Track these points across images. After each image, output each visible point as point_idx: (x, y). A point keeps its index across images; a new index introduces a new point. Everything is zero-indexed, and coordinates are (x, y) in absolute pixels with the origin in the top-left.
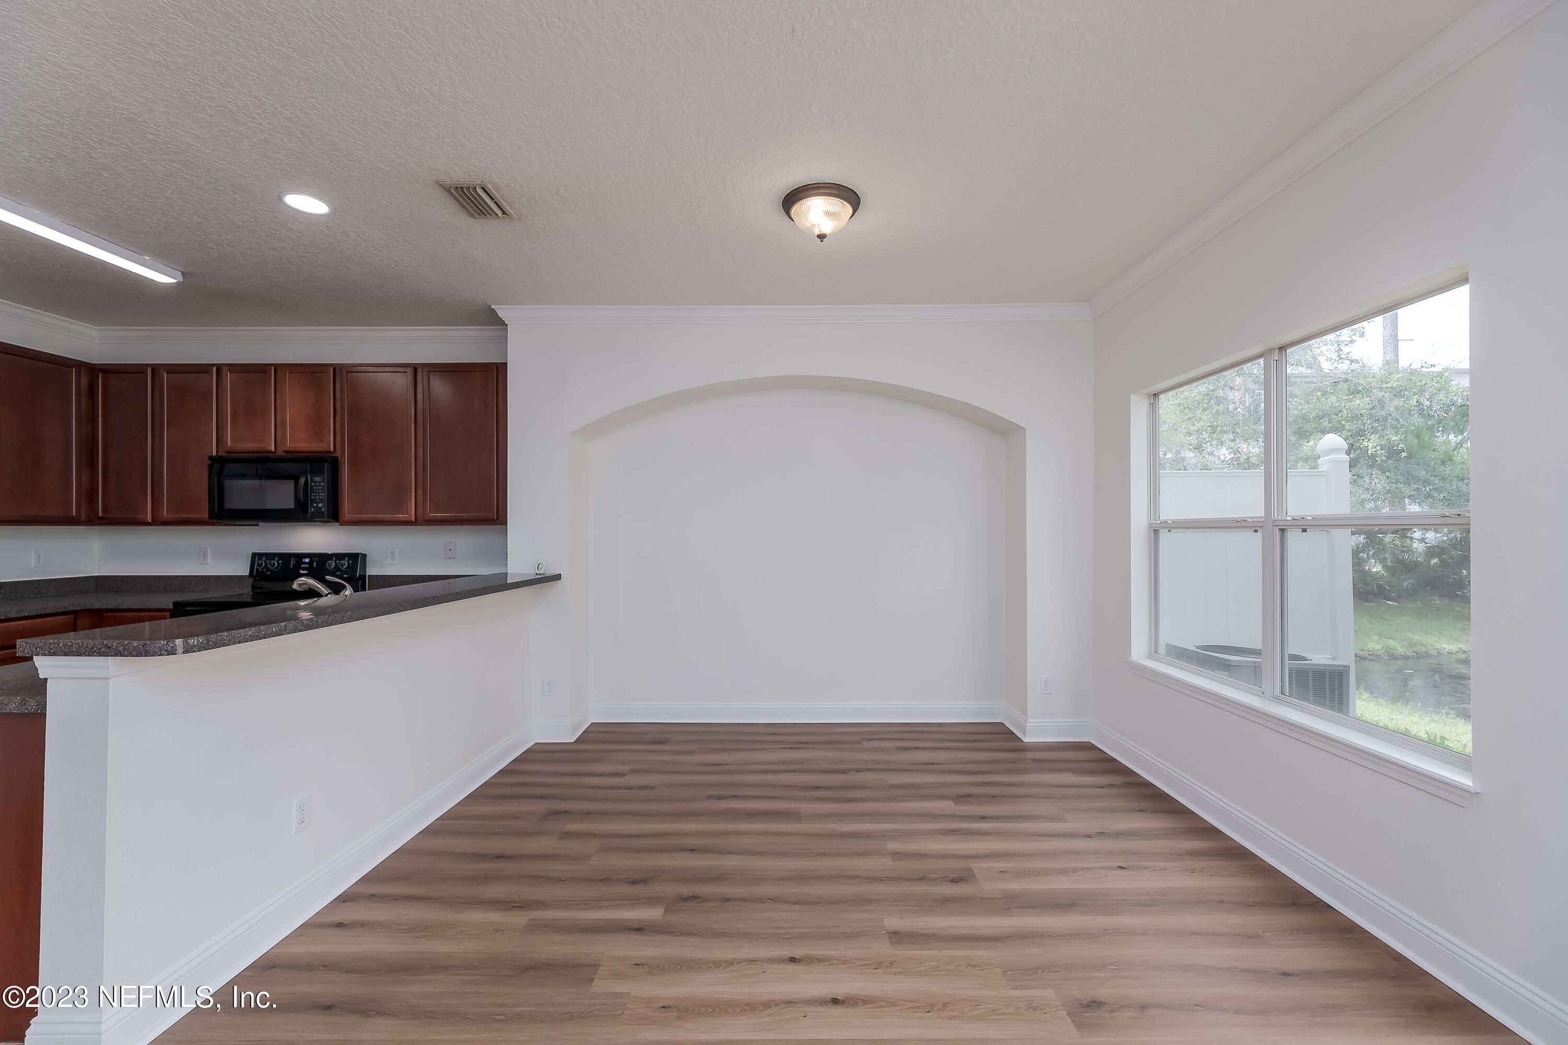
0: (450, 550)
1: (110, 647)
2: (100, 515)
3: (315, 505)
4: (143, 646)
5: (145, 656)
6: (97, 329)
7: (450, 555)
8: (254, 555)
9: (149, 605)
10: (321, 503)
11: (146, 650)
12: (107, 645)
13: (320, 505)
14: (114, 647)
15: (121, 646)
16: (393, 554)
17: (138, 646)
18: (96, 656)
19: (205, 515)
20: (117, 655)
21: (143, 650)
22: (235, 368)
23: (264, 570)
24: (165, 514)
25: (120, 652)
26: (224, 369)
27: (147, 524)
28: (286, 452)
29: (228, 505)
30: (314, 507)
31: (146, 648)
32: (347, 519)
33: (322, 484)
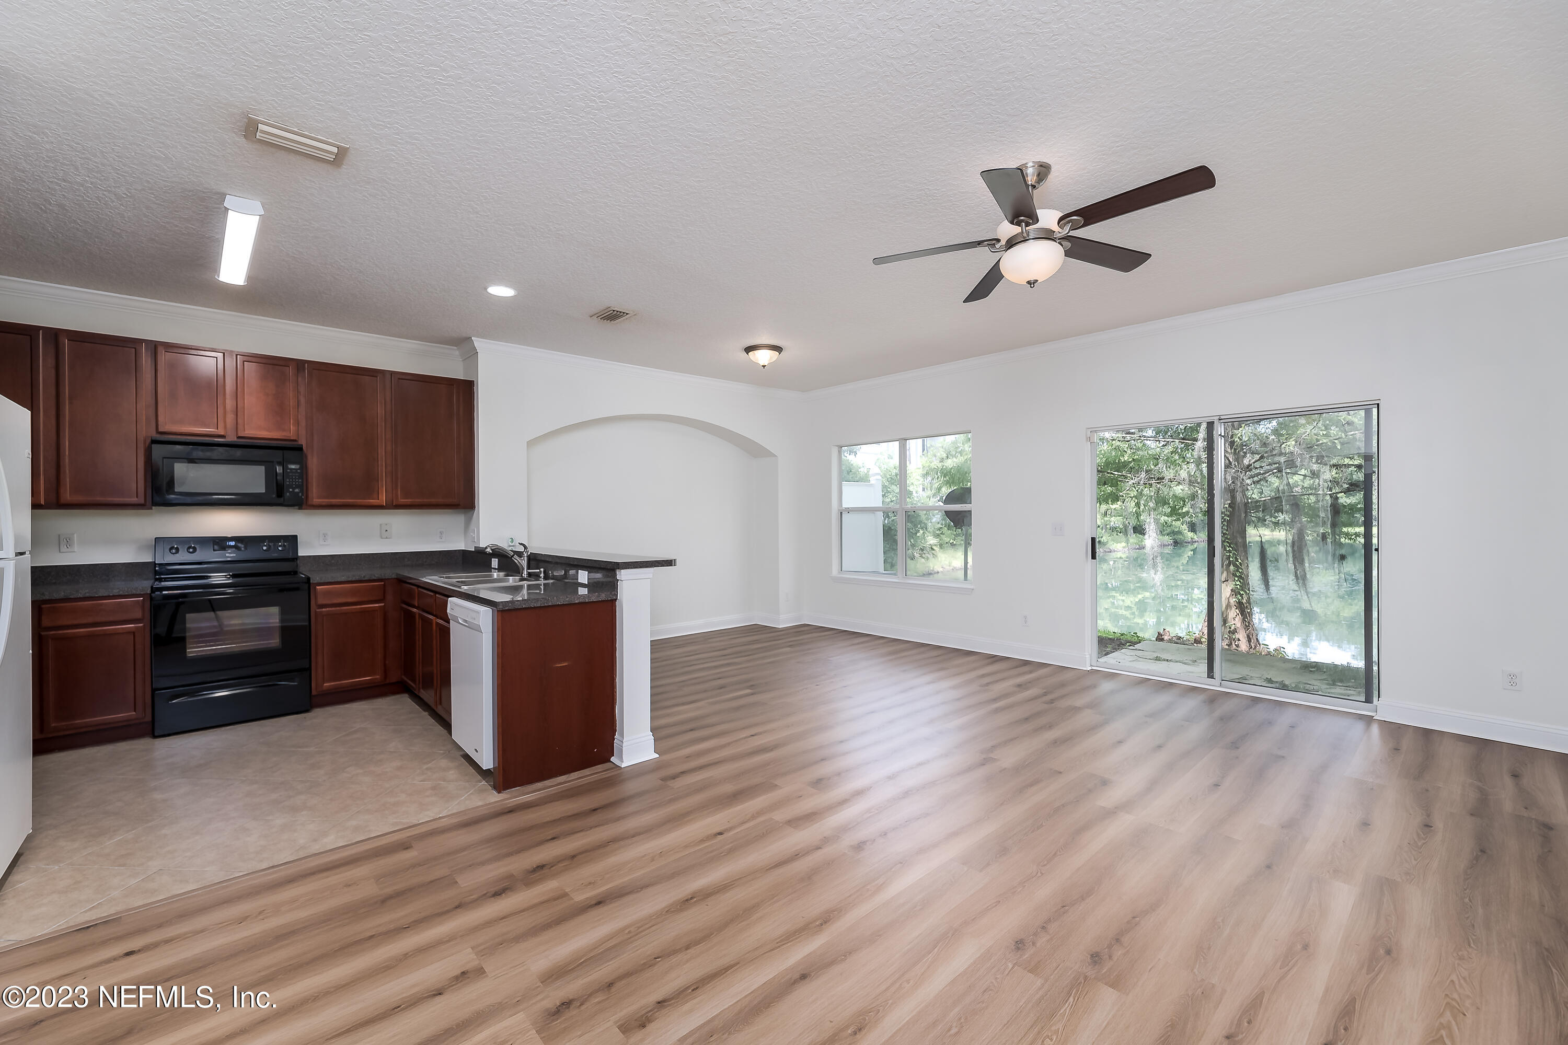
0: (387, 531)
3: (291, 490)
7: (385, 534)
8: (157, 540)
10: (297, 488)
13: (297, 490)
16: (325, 535)
24: (68, 496)
26: (159, 347)
28: (241, 438)
30: (290, 492)
32: (314, 503)
33: (299, 471)
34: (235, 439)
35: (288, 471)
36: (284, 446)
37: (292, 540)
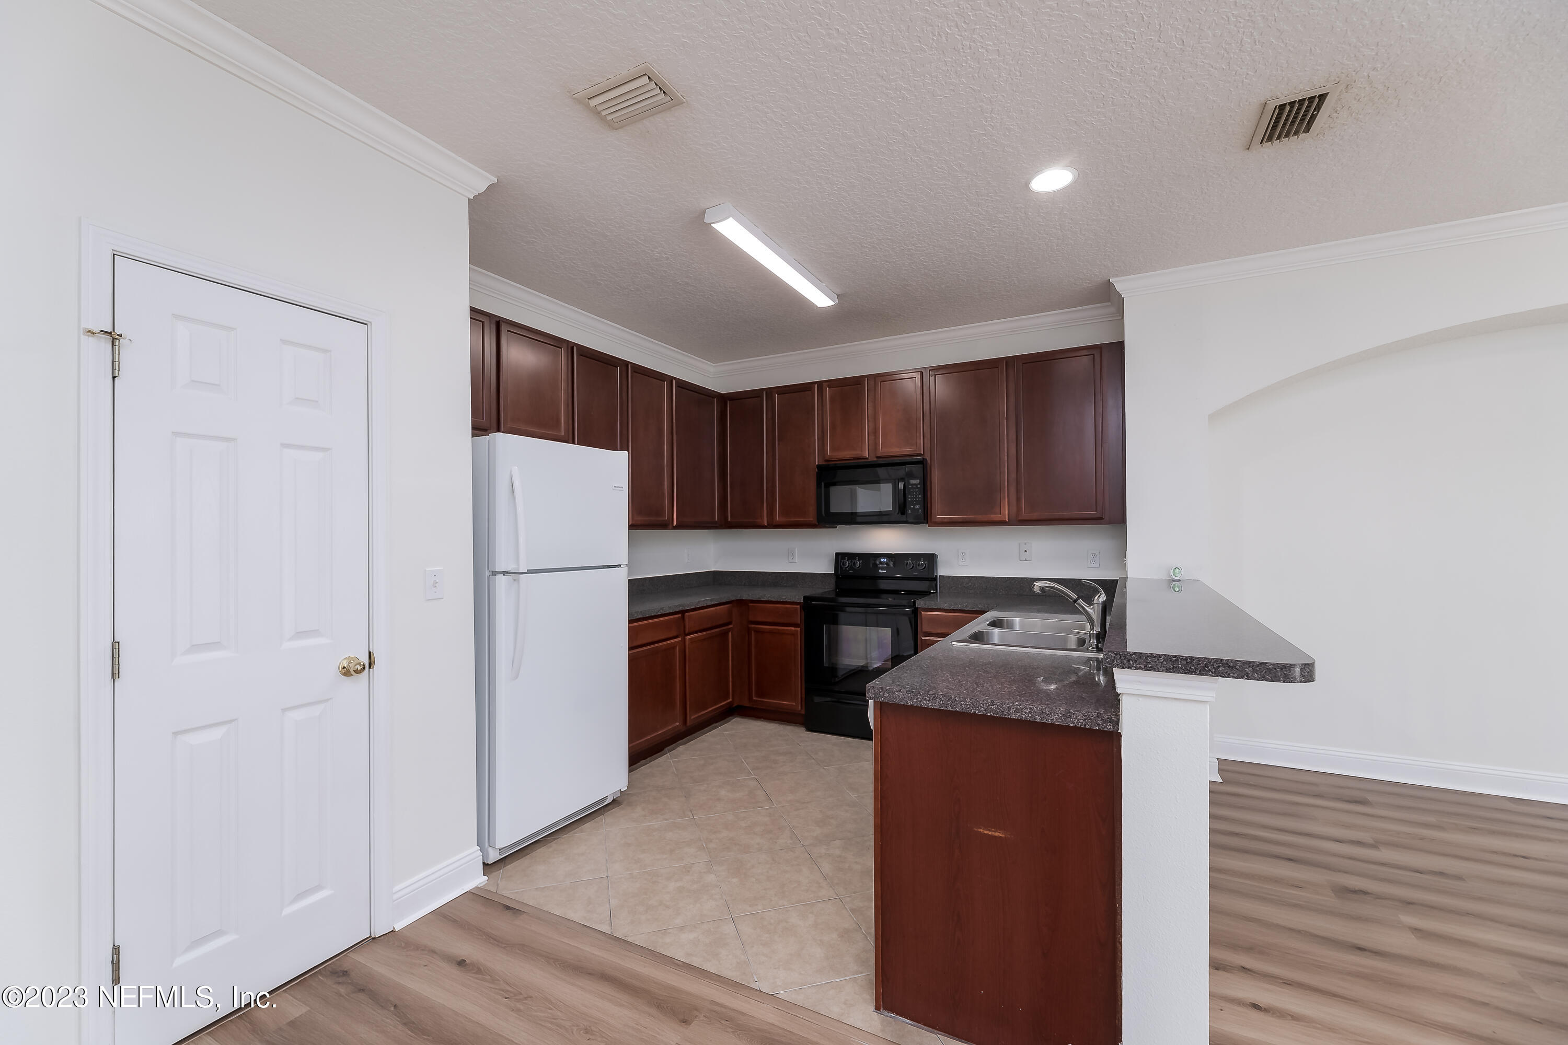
0: (1025, 551)
1: (1232, 667)
2: (729, 520)
3: (912, 507)
4: (1282, 669)
5: (1284, 682)
6: (715, 366)
7: (1024, 557)
8: (837, 555)
9: (784, 599)
10: (918, 505)
11: (1285, 674)
12: (1227, 664)
13: (917, 507)
14: (1238, 668)
15: (1249, 667)
16: (963, 554)
17: (1275, 669)
18: (1211, 675)
19: (812, 518)
20: (1242, 677)
21: (1281, 675)
22: (832, 383)
23: (847, 569)
24: (778, 518)
25: (1247, 675)
26: (825, 384)
27: (763, 527)
28: (878, 457)
29: (834, 509)
30: (912, 509)
31: (1285, 673)
32: (937, 520)
33: (919, 486)
34: (875, 459)
35: (910, 486)
36: (903, 461)
37: (931, 559)
